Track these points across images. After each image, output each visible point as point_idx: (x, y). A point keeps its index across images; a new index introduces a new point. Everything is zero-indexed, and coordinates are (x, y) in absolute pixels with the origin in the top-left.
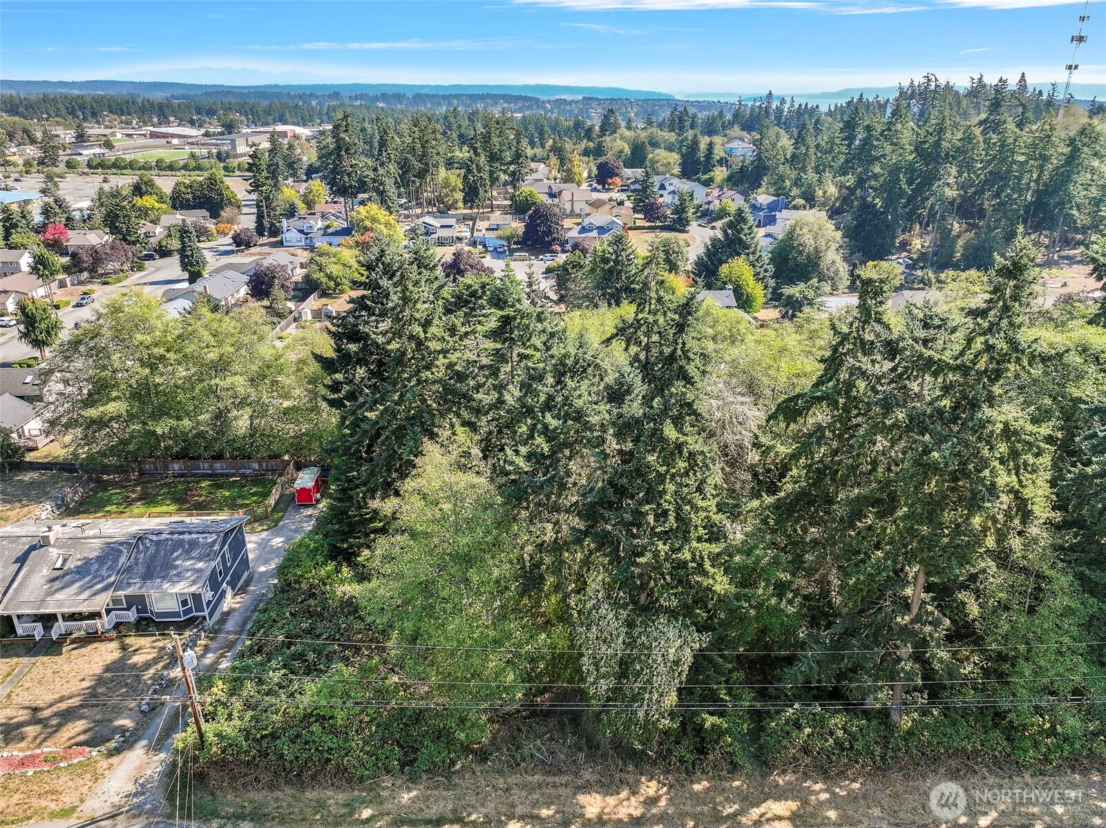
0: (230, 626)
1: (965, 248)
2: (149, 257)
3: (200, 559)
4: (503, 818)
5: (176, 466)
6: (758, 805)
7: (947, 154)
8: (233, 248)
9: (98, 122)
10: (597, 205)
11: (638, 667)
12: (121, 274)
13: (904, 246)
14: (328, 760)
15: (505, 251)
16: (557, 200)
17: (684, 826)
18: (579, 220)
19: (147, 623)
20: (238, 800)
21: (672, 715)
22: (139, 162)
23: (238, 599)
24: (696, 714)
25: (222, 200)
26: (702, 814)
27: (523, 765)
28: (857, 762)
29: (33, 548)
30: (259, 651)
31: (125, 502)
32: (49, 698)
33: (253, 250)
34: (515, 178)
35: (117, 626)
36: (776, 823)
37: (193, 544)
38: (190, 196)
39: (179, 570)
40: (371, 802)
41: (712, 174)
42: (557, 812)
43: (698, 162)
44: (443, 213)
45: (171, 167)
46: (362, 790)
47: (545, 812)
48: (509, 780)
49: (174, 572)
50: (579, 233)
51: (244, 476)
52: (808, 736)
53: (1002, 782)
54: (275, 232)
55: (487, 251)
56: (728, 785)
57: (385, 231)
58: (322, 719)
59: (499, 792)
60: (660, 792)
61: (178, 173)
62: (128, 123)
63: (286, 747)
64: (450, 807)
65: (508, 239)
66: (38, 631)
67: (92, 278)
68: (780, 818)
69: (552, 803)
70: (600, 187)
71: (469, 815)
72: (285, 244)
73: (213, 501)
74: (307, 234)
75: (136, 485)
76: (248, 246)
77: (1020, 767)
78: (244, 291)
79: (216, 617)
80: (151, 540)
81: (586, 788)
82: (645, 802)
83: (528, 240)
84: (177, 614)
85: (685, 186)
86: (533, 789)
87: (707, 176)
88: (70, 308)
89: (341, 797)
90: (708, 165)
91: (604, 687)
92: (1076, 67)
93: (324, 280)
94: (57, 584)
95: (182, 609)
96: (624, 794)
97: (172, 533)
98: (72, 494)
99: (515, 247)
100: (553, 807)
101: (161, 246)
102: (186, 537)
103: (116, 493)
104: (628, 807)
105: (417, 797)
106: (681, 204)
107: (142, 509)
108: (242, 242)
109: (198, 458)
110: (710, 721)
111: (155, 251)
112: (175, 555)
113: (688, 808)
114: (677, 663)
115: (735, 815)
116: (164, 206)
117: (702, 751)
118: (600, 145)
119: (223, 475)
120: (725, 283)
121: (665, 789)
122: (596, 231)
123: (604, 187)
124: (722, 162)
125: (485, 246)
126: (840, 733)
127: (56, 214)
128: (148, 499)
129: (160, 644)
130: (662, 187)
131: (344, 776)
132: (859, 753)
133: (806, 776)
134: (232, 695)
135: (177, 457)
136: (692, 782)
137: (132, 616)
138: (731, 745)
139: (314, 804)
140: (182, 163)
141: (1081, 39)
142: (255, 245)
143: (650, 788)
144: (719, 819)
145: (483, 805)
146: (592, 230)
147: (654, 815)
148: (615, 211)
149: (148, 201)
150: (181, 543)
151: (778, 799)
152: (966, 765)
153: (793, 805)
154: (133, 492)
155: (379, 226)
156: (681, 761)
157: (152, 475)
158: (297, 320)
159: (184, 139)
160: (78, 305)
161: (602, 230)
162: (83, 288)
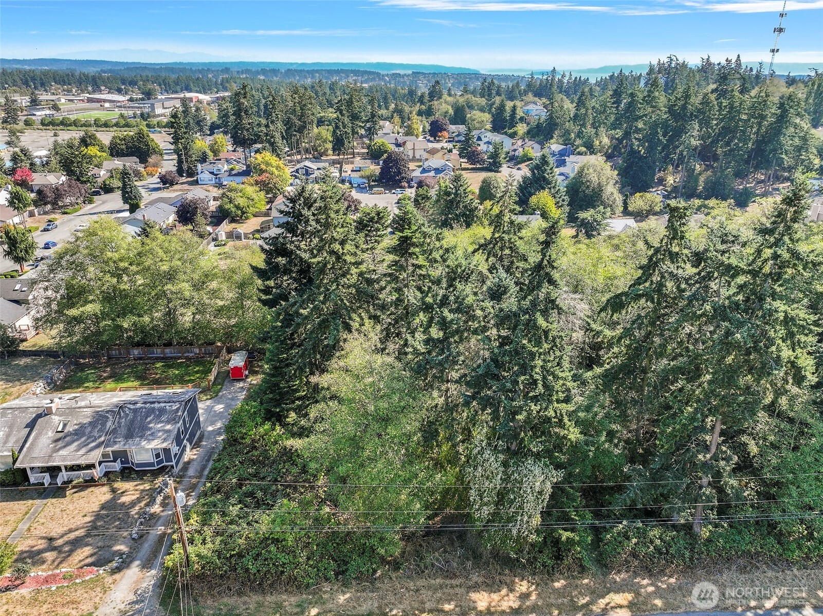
0: (191, 472)
1: (706, 182)
2: (97, 193)
3: (168, 422)
4: (417, 612)
5: (136, 352)
6: (603, 597)
7: (692, 114)
8: (161, 185)
9: (46, 91)
10: (432, 152)
11: (512, 497)
12: (76, 206)
13: (661, 181)
14: (283, 572)
15: (366, 187)
16: (402, 149)
17: (551, 614)
18: (421, 164)
19: (129, 472)
20: (216, 604)
21: (538, 532)
22: (81, 121)
23: (195, 451)
24: (554, 530)
25: (148, 150)
26: (563, 604)
27: (427, 571)
28: (672, 563)
29: (39, 416)
30: (218, 491)
31: (99, 379)
32: (61, 530)
33: (175, 187)
34: (371, 132)
35: (107, 474)
36: (618, 610)
37: (162, 411)
38: (124, 147)
39: (153, 431)
40: (316, 603)
41: (515, 129)
42: (456, 606)
43: (505, 120)
44: (317, 158)
45: (106, 125)
46: (309, 594)
47: (447, 607)
48: (418, 583)
49: (149, 433)
50: (421, 173)
51: (187, 358)
52: (635, 544)
53: (778, 575)
54: (191, 173)
55: (352, 187)
56: (579, 582)
57: (276, 173)
58: (276, 541)
59: (411, 593)
60: (531, 589)
61: (111, 129)
62: (69, 91)
63: (250, 563)
64: (376, 605)
65: (368, 178)
66: (47, 479)
67: (54, 209)
68: (621, 607)
69: (452, 600)
70: (432, 139)
71: (391, 610)
72: (200, 182)
73: (167, 378)
74: (216, 175)
75: (106, 367)
76: (172, 184)
77: (789, 564)
78: (172, 218)
79: (181, 465)
80: (129, 409)
81: (476, 587)
82: (520, 597)
83: (384, 179)
84: (152, 464)
85: (497, 138)
86: (436, 589)
87: (511, 131)
88: (39, 232)
89: (293, 600)
90: (512, 123)
91: (487, 512)
92: (778, 50)
93: (233, 210)
94: (60, 444)
95: (156, 460)
96: (504, 591)
97: (145, 403)
98: (59, 374)
99: (373, 183)
100: (452, 603)
101: (105, 185)
102: (156, 405)
103: (92, 373)
104: (508, 601)
105: (350, 598)
106: (495, 151)
107: (113, 385)
108: (167, 181)
109: (153, 345)
110: (565, 535)
111: (101, 188)
112: (149, 419)
113: (553, 601)
114: (540, 493)
115: (587, 604)
116: (104, 154)
117: (558, 557)
118: (430, 108)
119: (172, 358)
120: (534, 210)
121: (534, 587)
122: (433, 172)
123: (435, 138)
124: (522, 119)
125: (350, 183)
126: (658, 542)
127: (22, 161)
128: (117, 377)
129: (141, 487)
130: (479, 139)
131: (295, 584)
132: (673, 556)
133: (636, 574)
134: (204, 525)
135: (138, 345)
136: (553, 581)
137: (117, 466)
138: (580, 552)
139: (274, 606)
140: (114, 121)
141: (781, 30)
142: (177, 184)
143: (523, 586)
144: (576, 608)
145: (400, 603)
146: (430, 171)
147: (528, 607)
148: (447, 157)
149: (93, 150)
150: (152, 411)
151: (617, 591)
152: (751, 563)
153: (629, 596)
154: (104, 372)
155: (272, 169)
156: (544, 565)
157: (118, 359)
158: (215, 240)
159: (114, 103)
160: (45, 230)
161: (437, 171)
162: (48, 217)
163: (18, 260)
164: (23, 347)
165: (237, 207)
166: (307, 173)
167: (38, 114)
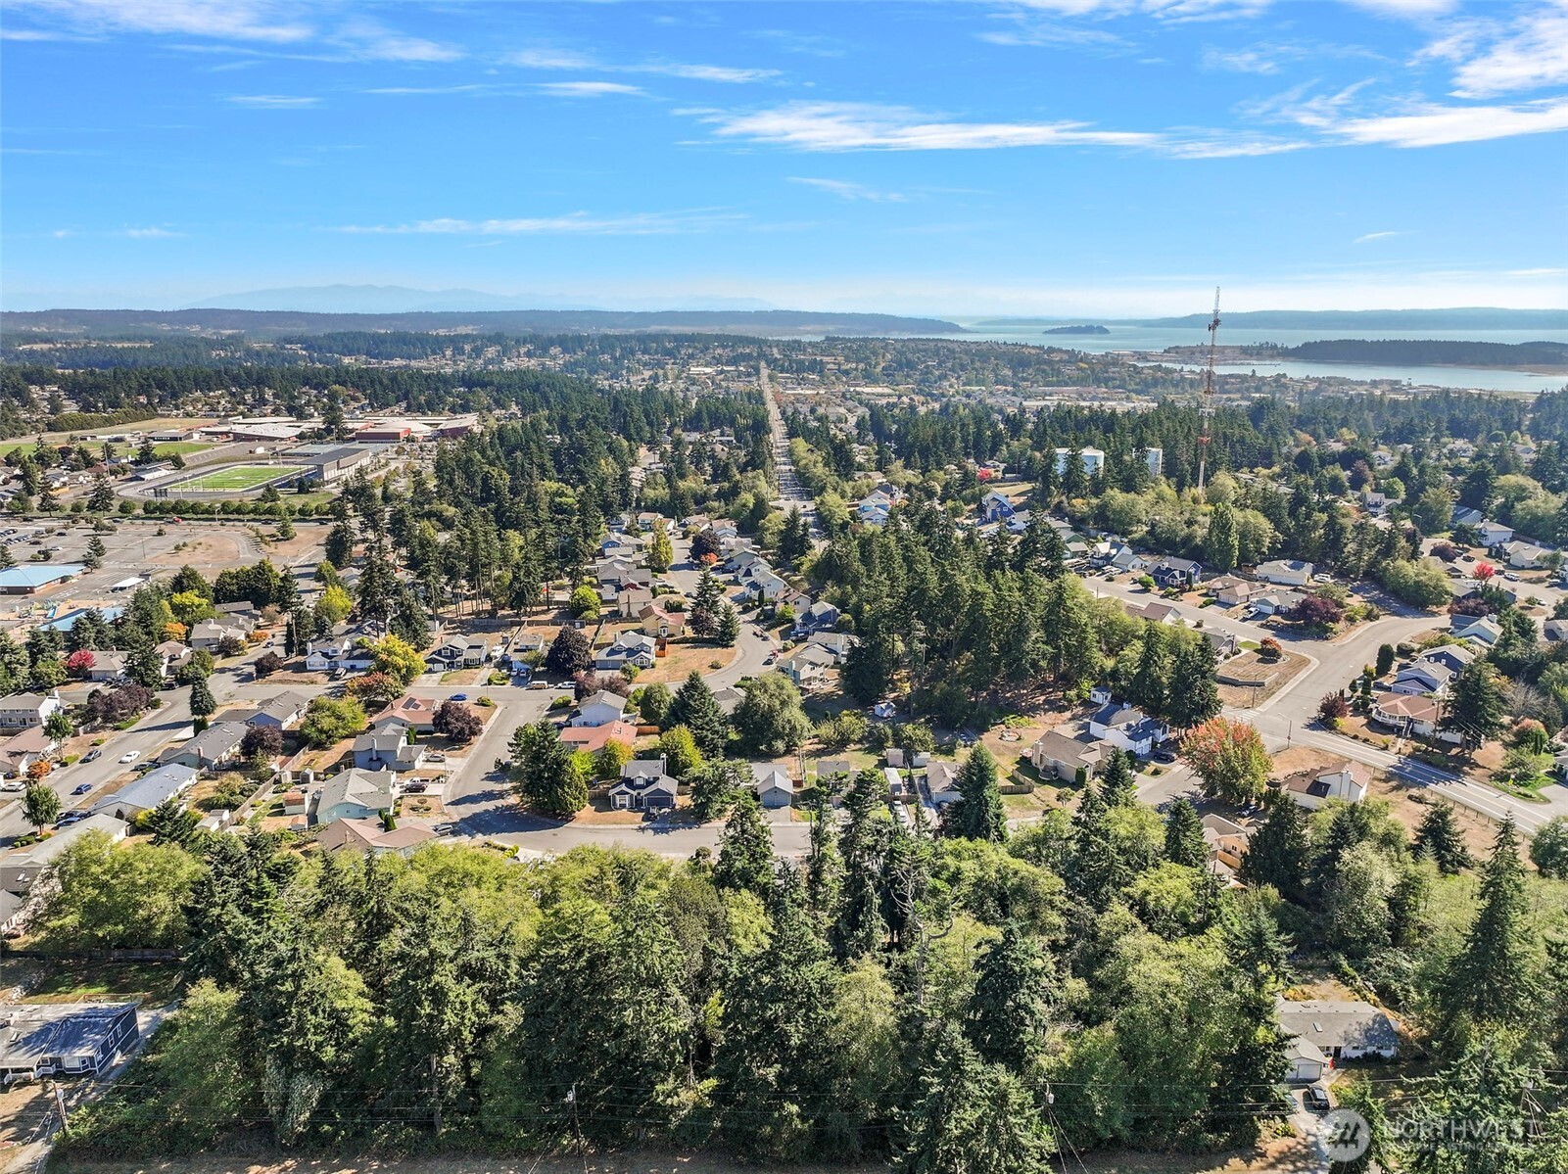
0: (111, 1077)
2: (169, 686)
3: (98, 1034)
5: (116, 953)
8: (255, 674)
12: (133, 718)
14: (128, 1148)
15: (526, 677)
19: (61, 1075)
21: (305, 1125)
23: (124, 1058)
24: (320, 1125)
27: (230, 1152)
28: (403, 1152)
31: (73, 983)
33: (277, 674)
35: (42, 1077)
37: (96, 1024)
38: (235, 588)
39: (84, 1041)
40: (147, 1168)
41: (803, 558)
45: (238, 511)
46: (142, 1163)
48: (219, 1160)
49: (81, 1042)
50: (609, 654)
51: (164, 961)
56: (329, 1162)
60: (292, 1165)
61: (247, 517)
62: (214, 407)
63: (108, 1141)
65: (535, 663)
67: (105, 723)
70: (695, 562)
72: (308, 668)
74: (331, 657)
75: (84, 970)
76: (271, 670)
78: (238, 748)
79: (107, 1068)
80: (71, 1021)
81: (257, 1163)
83: (550, 665)
84: (78, 1069)
88: (77, 765)
89: (131, 1166)
91: (274, 1111)
93: (314, 735)
94: (13, 1048)
95: (82, 1066)
96: (274, 1166)
97: (85, 1017)
98: (36, 978)
99: (541, 669)
101: (182, 674)
102: (93, 1019)
103: (69, 976)
105: (168, 1167)
108: (263, 668)
109: (131, 948)
111: (176, 679)
112: (84, 1031)
114: (309, 1097)
116: (205, 601)
117: (323, 1146)
119: (148, 961)
121: (296, 1164)
122: (624, 653)
125: (510, 669)
127: (85, 630)
128: (90, 982)
129: (66, 1087)
130: (748, 573)
131: (133, 1156)
133: (371, 1158)
135: (117, 947)
136: (311, 1161)
137: (52, 1070)
139: (115, 1170)
140: (251, 505)
142: (279, 667)
143: (289, 1163)
149: (190, 597)
150: (88, 1024)
154: (81, 975)
155: (395, 658)
156: (312, 1151)
157: (98, 960)
158: (277, 782)
159: (271, 444)
160: (84, 761)
161: (631, 652)
162: (94, 737)
163: (38, 822)
164: (13, 945)
165: (321, 731)
166: (453, 655)
167: (147, 476)
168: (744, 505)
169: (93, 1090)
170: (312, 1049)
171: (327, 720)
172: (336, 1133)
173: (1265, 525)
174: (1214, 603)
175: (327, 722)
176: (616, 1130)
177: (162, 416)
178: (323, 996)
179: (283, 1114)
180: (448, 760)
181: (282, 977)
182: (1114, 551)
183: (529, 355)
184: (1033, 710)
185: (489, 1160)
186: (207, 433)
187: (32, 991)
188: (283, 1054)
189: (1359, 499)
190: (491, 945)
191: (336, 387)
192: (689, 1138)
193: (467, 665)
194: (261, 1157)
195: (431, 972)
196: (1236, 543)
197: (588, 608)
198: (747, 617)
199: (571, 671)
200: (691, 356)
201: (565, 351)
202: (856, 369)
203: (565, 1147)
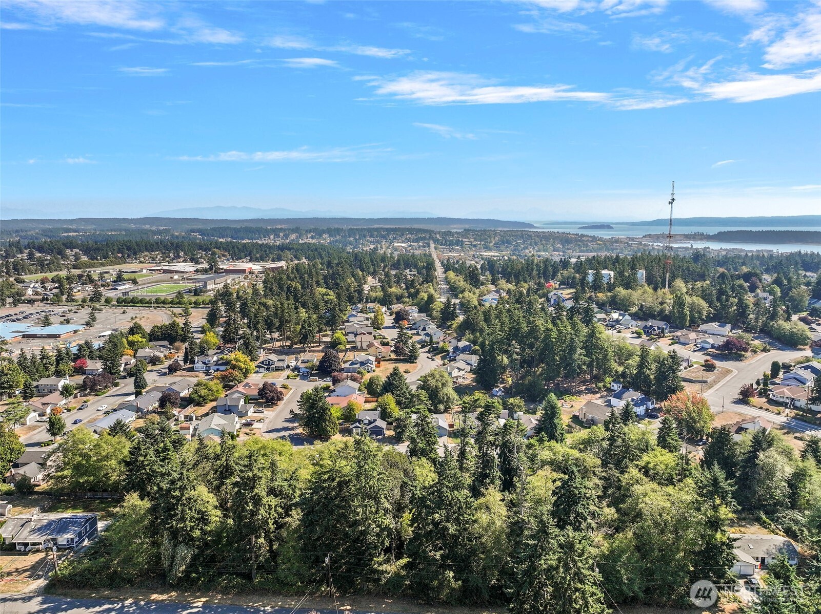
0: (82, 551)
2: (124, 378)
3: (77, 527)
6: (199, 598)
8: (168, 372)
10: (369, 346)
12: (104, 390)
15: (307, 376)
19: (56, 548)
21: (183, 573)
22: (145, 299)
23: (89, 542)
24: (191, 573)
27: (142, 587)
28: (235, 590)
29: (27, 522)
32: (21, 567)
33: (179, 373)
35: (46, 548)
37: (76, 522)
38: (160, 334)
41: (453, 322)
45: (164, 302)
46: (94, 590)
47: (140, 597)
48: (136, 590)
49: (68, 531)
51: (113, 499)
55: (299, 375)
56: (195, 594)
57: (243, 366)
58: (89, 570)
60: (175, 595)
61: (168, 306)
62: (154, 259)
65: (312, 368)
66: (23, 548)
67: (91, 392)
69: (143, 596)
70: (397, 325)
72: (195, 370)
74: (207, 364)
75: (72, 502)
76: (176, 370)
78: (157, 404)
79: (79, 547)
80: (63, 521)
81: (156, 593)
82: (169, 597)
83: (320, 370)
84: (65, 545)
85: (432, 331)
86: (141, 593)
87: (450, 323)
88: (75, 411)
89: (88, 591)
93: (197, 398)
94: (32, 533)
95: (67, 543)
96: (165, 595)
97: (71, 518)
98: (46, 504)
99: (315, 372)
101: (131, 372)
102: (75, 520)
103: (64, 505)
104: (163, 597)
107: (71, 511)
108: (172, 369)
109: (97, 491)
111: (128, 373)
112: (69, 525)
113: (179, 598)
114: (186, 558)
115: (191, 600)
116: (144, 340)
117: (192, 585)
119: (105, 498)
121: (177, 594)
125: (299, 372)
127: (84, 350)
128: (74, 507)
129: (58, 554)
130: (424, 330)
131: (91, 586)
133: (217, 593)
135: (90, 490)
136: (185, 593)
137: (51, 545)
140: (170, 300)
142: (180, 370)
143: (173, 594)
145: (125, 595)
148: (379, 350)
149: (137, 338)
150: (71, 522)
151: (206, 598)
154: (70, 504)
155: (240, 363)
156: (185, 587)
157: (79, 497)
158: (176, 420)
159: (182, 274)
160: (80, 409)
161: (362, 364)
162: (85, 399)
163: (54, 434)
164: (36, 489)
165: (200, 396)
166: (269, 364)
167: (119, 288)
168: (422, 299)
169: (72, 556)
170: (188, 529)
171: (204, 390)
172: (199, 579)
173: (704, 304)
174: (677, 343)
175: (203, 392)
176: (352, 583)
177: (129, 263)
178: (195, 501)
179: (171, 566)
180: (265, 412)
181: (174, 489)
182: (621, 318)
183: (312, 238)
184: (579, 393)
185: (281, 596)
186: (150, 270)
187: (44, 510)
188: (172, 533)
189: (755, 297)
190: (286, 480)
191: (216, 250)
192: (392, 589)
193: (277, 369)
194: (158, 590)
195: (253, 488)
196: (688, 313)
197: (340, 344)
198: (423, 350)
199: (330, 373)
200: (395, 238)
201: (330, 236)
202: (480, 244)
203: (323, 592)
